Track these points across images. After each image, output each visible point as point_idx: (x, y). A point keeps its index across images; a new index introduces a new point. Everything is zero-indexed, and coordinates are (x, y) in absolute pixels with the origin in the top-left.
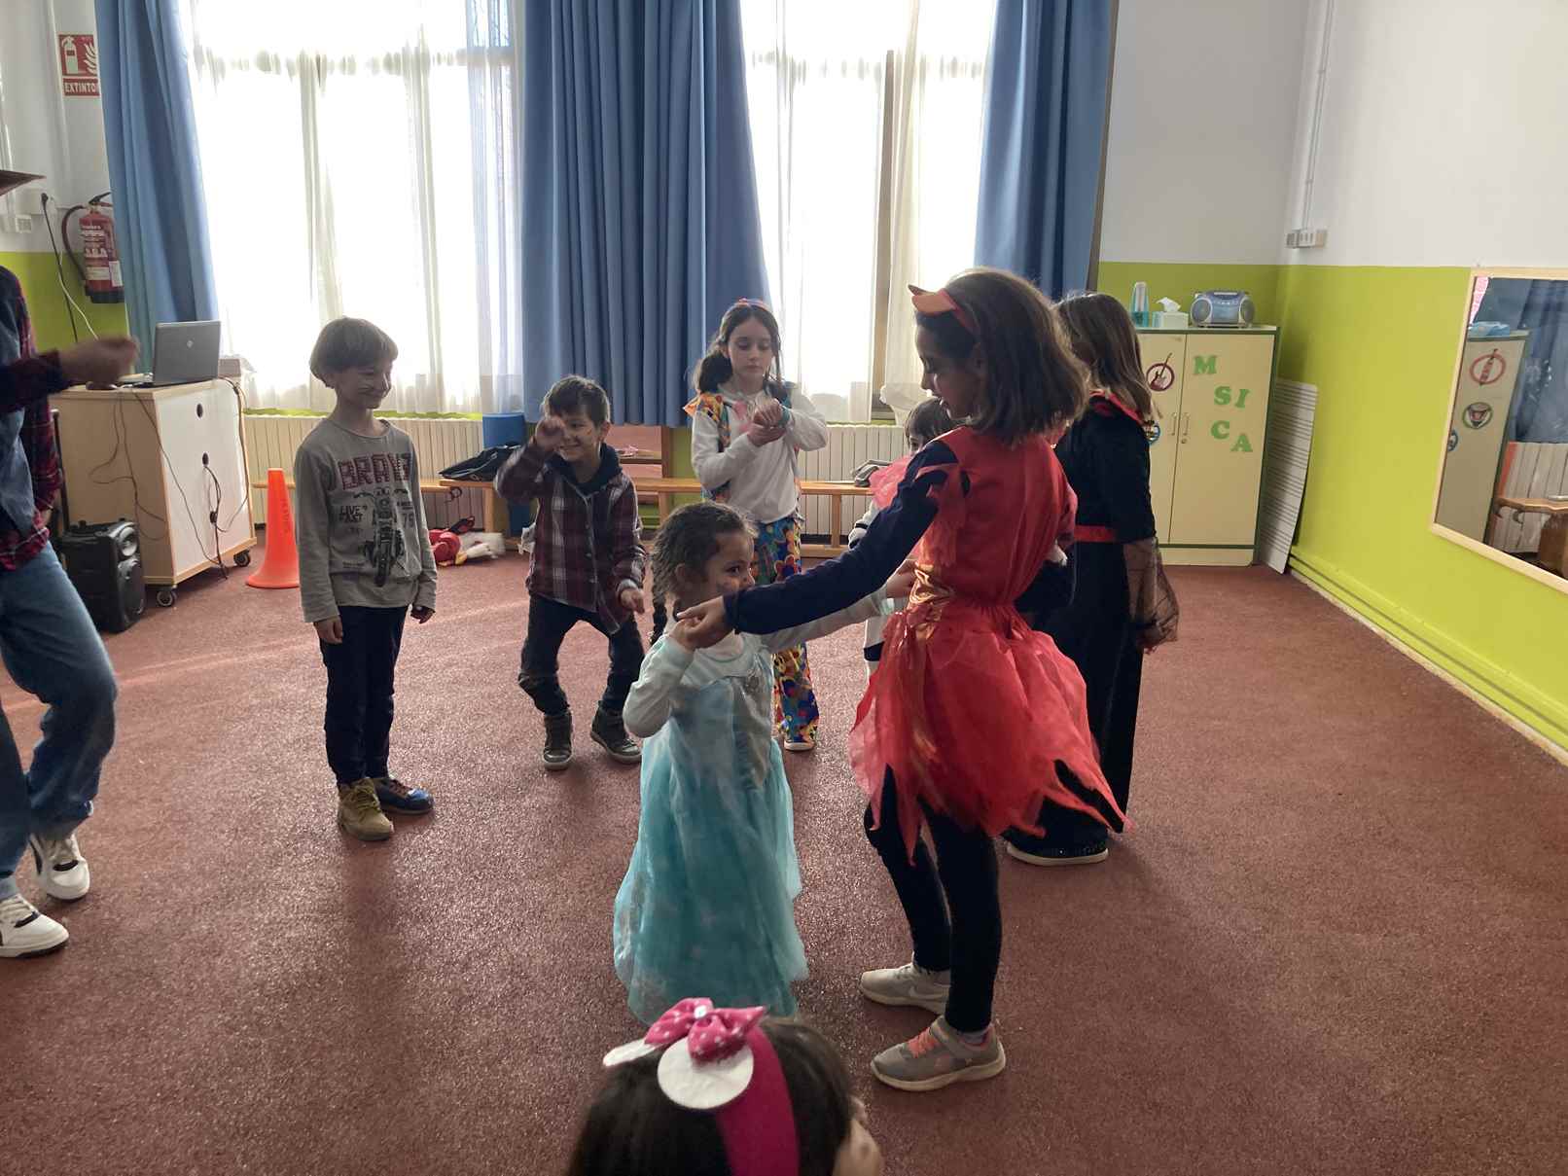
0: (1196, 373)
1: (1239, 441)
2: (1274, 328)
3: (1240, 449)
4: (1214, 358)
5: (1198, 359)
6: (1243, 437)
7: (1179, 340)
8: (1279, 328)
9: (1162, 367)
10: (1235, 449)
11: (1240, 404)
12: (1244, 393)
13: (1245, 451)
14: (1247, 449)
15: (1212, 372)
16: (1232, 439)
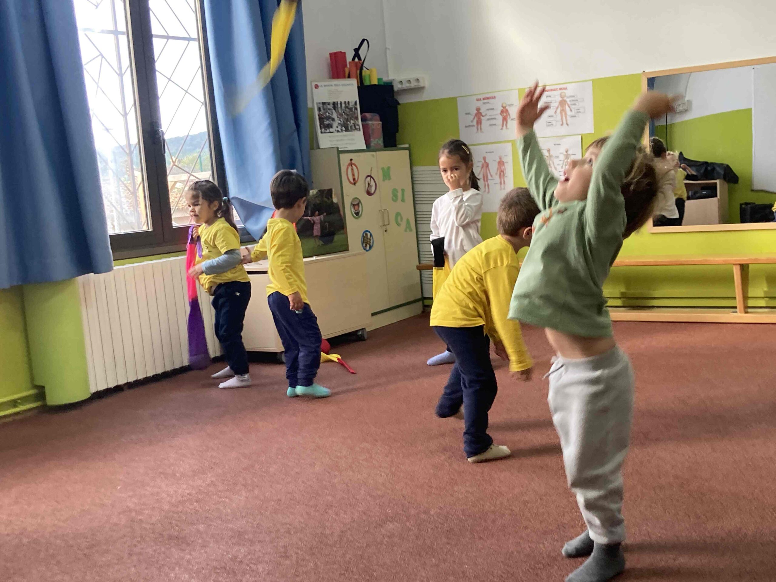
0: (384, 181)
1: (407, 225)
2: (407, 146)
4: (389, 168)
5: (383, 169)
6: (408, 221)
7: (373, 156)
8: (409, 145)
9: (369, 178)
10: (406, 231)
11: (403, 200)
12: (403, 190)
13: (409, 231)
14: (411, 230)
15: (390, 179)
16: (404, 224)
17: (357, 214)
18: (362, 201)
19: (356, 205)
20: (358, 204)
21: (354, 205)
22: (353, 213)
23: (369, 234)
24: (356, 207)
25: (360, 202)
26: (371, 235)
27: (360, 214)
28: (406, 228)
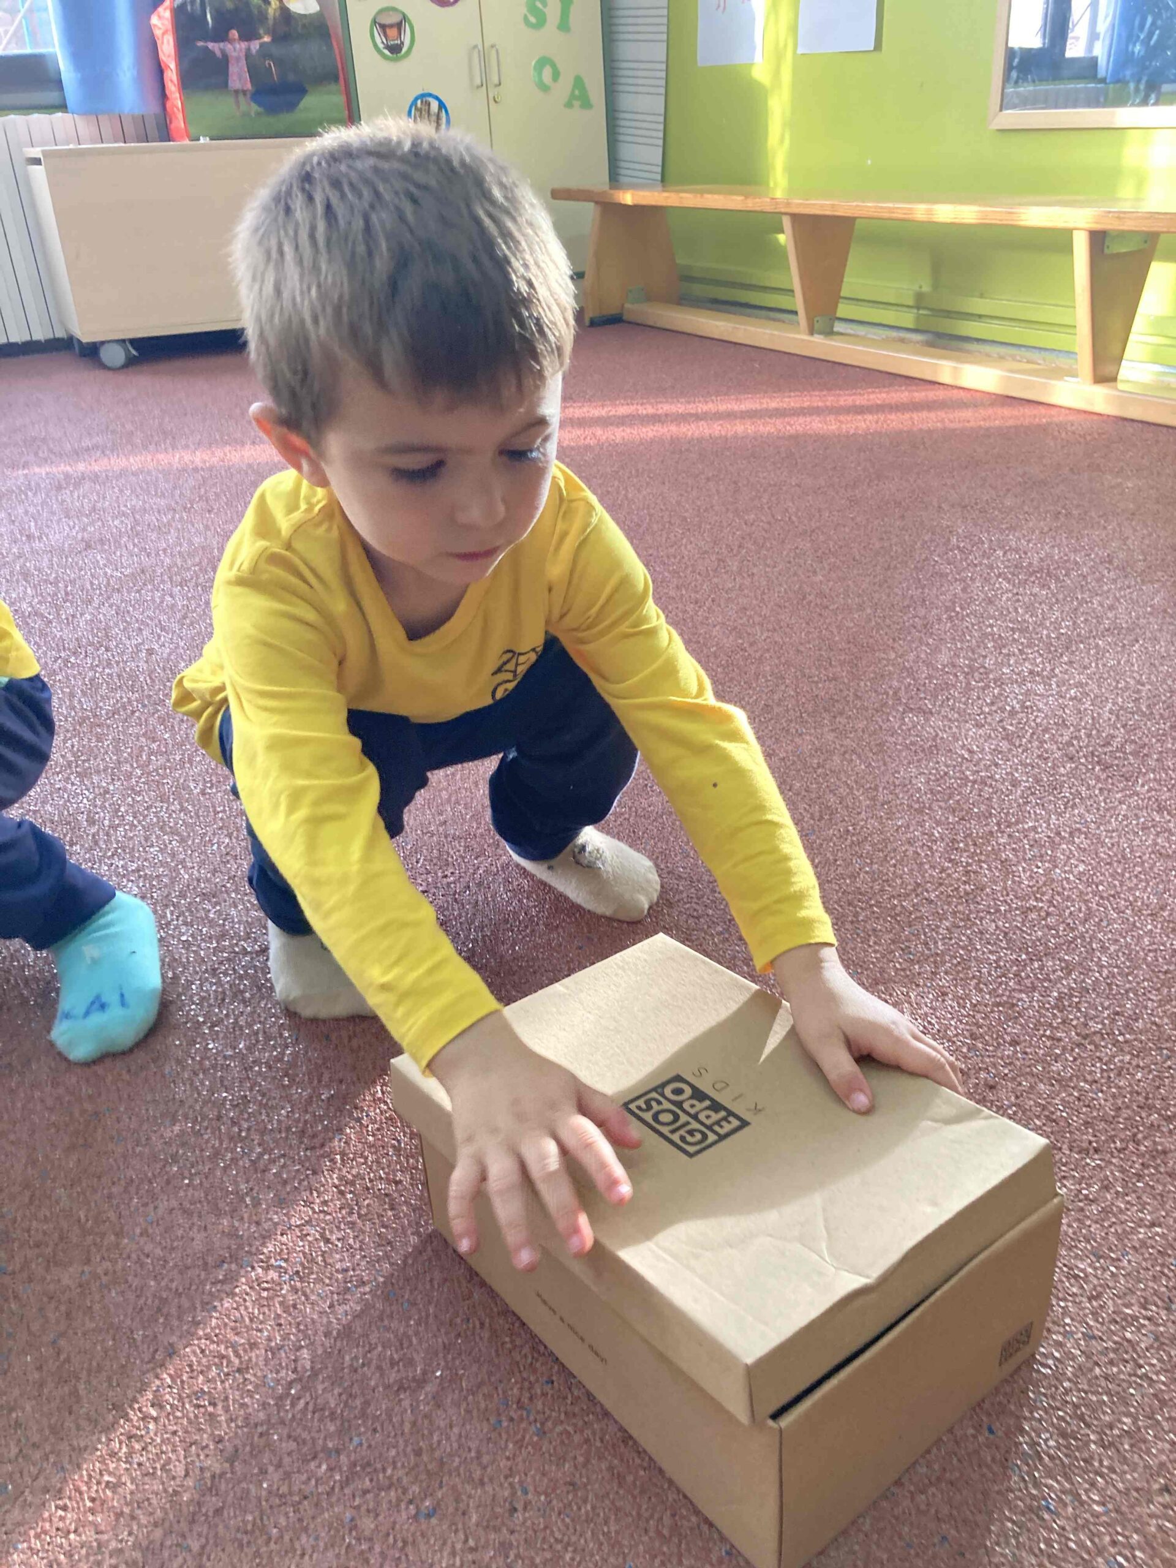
1: (573, 91)
3: (576, 103)
6: (579, 82)
10: (569, 105)
11: (565, 26)
12: (566, 5)
13: (583, 106)
14: (586, 104)
16: (565, 86)
17: (395, 49)
18: (410, 15)
19: (391, 26)
20: (399, 26)
21: (384, 27)
22: (381, 46)
23: (435, 105)
24: (392, 32)
25: (405, 17)
26: (442, 105)
27: (404, 50)
28: (572, 97)
